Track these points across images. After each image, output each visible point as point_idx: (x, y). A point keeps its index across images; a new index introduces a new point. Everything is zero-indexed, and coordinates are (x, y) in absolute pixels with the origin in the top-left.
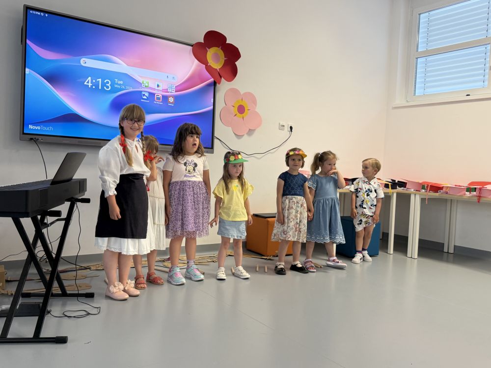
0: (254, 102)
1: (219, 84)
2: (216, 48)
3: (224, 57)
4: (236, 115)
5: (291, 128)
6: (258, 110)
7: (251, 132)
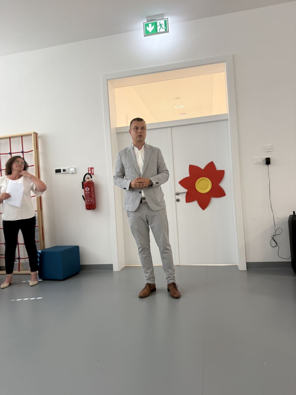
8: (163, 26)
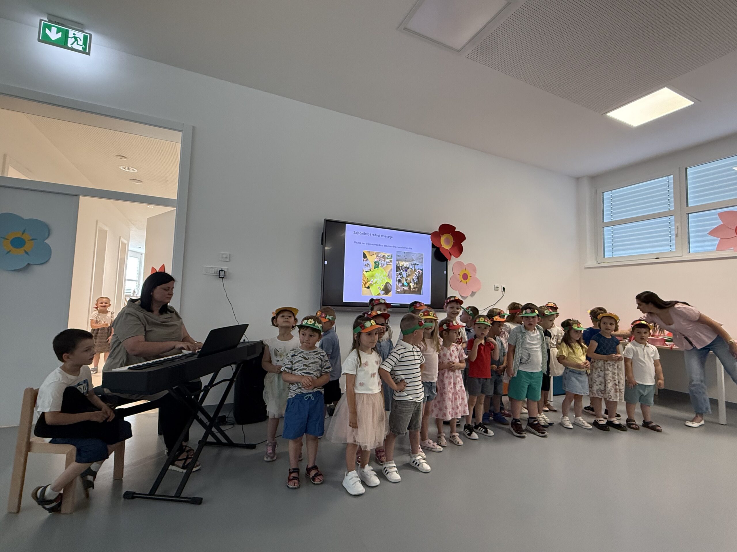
0: (475, 270)
1: (450, 260)
2: (448, 234)
3: (452, 240)
4: (461, 281)
5: (504, 288)
6: (477, 276)
7: (473, 294)
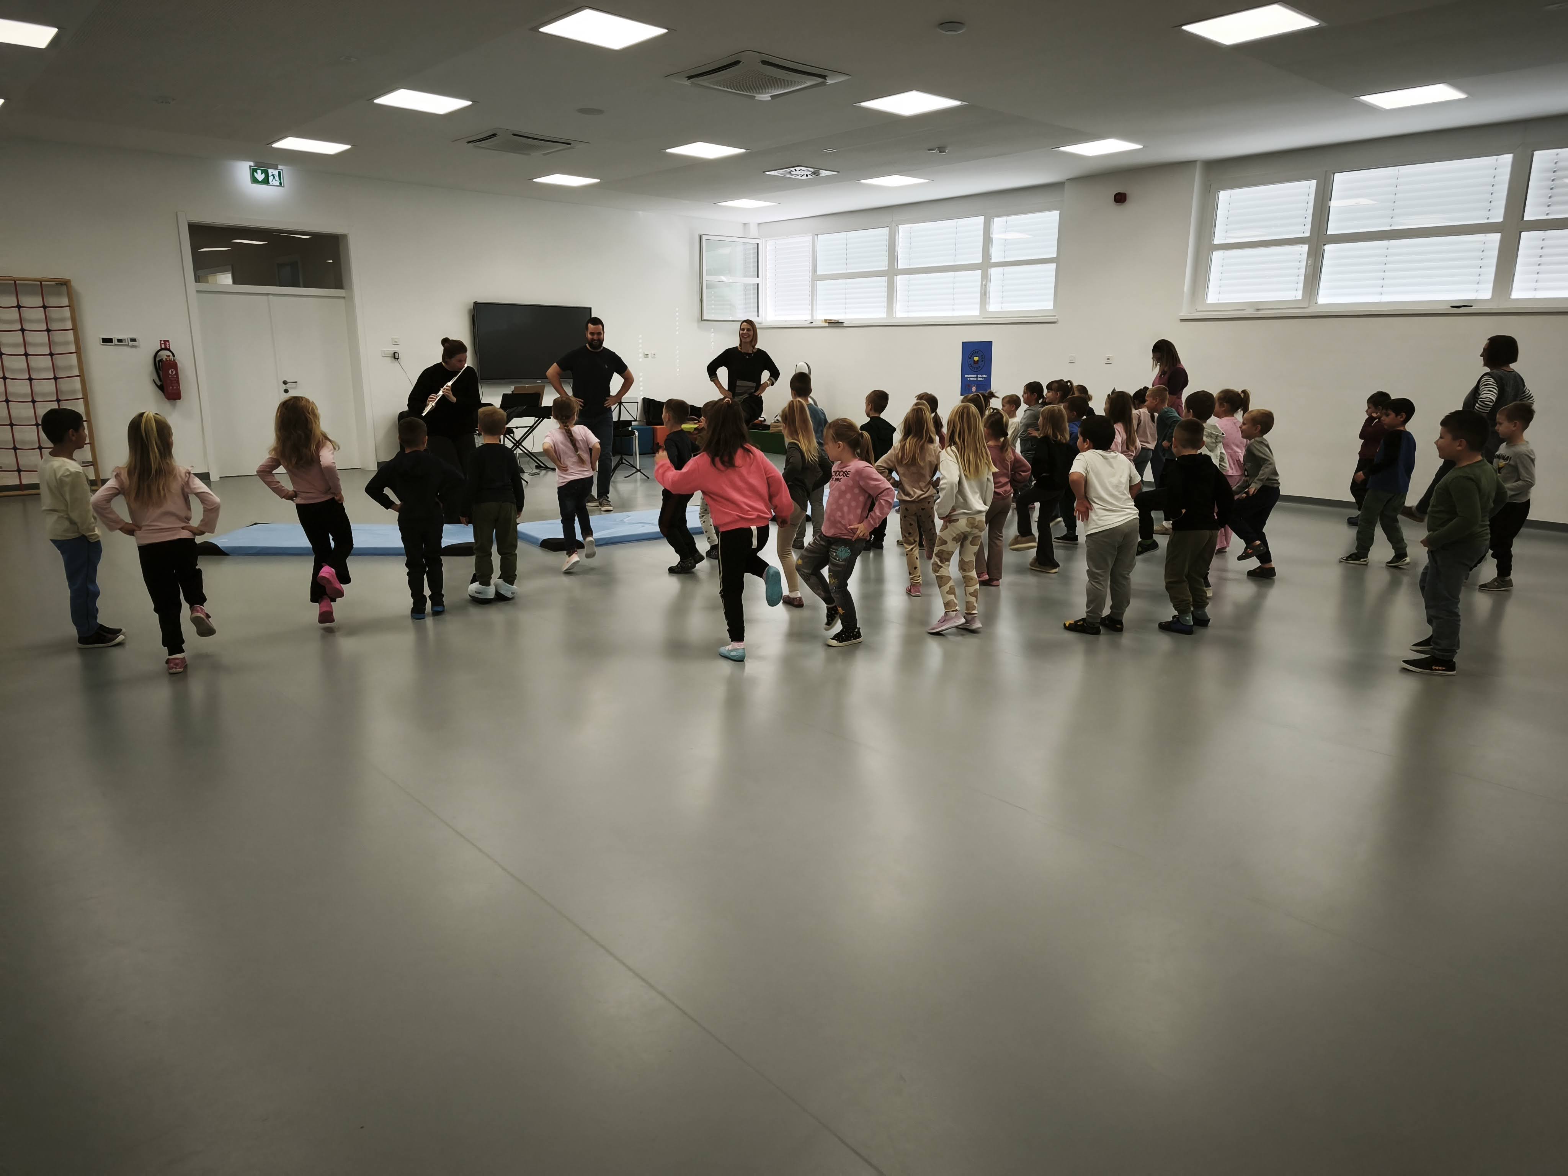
8: (277, 178)
